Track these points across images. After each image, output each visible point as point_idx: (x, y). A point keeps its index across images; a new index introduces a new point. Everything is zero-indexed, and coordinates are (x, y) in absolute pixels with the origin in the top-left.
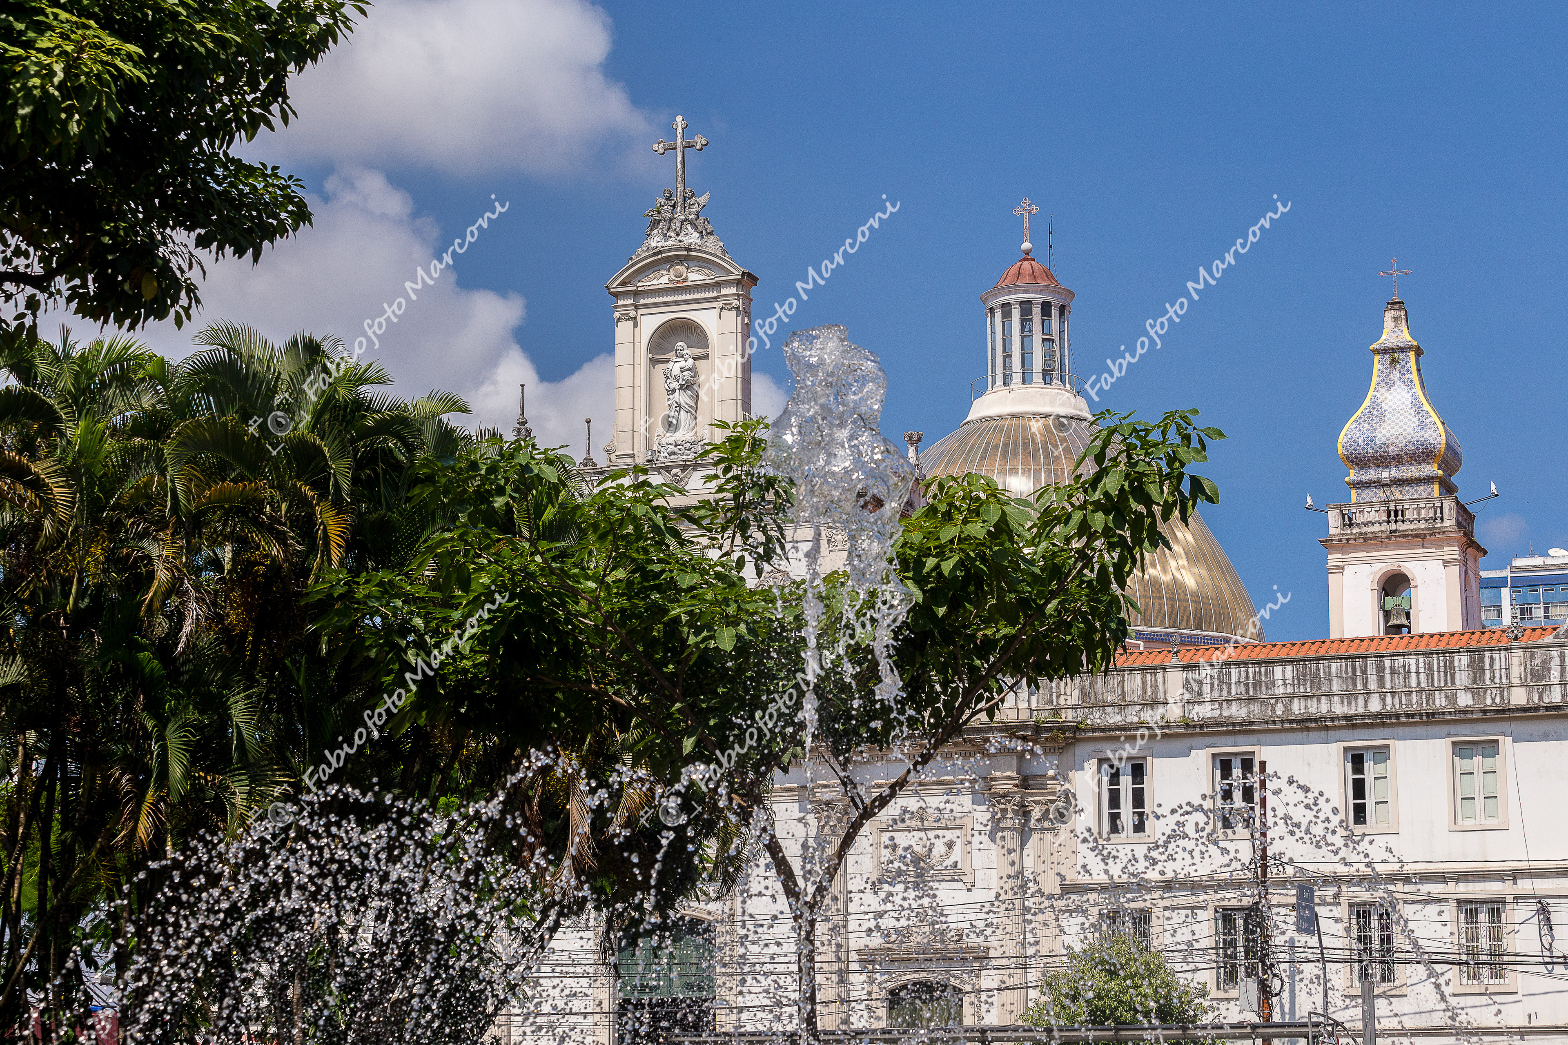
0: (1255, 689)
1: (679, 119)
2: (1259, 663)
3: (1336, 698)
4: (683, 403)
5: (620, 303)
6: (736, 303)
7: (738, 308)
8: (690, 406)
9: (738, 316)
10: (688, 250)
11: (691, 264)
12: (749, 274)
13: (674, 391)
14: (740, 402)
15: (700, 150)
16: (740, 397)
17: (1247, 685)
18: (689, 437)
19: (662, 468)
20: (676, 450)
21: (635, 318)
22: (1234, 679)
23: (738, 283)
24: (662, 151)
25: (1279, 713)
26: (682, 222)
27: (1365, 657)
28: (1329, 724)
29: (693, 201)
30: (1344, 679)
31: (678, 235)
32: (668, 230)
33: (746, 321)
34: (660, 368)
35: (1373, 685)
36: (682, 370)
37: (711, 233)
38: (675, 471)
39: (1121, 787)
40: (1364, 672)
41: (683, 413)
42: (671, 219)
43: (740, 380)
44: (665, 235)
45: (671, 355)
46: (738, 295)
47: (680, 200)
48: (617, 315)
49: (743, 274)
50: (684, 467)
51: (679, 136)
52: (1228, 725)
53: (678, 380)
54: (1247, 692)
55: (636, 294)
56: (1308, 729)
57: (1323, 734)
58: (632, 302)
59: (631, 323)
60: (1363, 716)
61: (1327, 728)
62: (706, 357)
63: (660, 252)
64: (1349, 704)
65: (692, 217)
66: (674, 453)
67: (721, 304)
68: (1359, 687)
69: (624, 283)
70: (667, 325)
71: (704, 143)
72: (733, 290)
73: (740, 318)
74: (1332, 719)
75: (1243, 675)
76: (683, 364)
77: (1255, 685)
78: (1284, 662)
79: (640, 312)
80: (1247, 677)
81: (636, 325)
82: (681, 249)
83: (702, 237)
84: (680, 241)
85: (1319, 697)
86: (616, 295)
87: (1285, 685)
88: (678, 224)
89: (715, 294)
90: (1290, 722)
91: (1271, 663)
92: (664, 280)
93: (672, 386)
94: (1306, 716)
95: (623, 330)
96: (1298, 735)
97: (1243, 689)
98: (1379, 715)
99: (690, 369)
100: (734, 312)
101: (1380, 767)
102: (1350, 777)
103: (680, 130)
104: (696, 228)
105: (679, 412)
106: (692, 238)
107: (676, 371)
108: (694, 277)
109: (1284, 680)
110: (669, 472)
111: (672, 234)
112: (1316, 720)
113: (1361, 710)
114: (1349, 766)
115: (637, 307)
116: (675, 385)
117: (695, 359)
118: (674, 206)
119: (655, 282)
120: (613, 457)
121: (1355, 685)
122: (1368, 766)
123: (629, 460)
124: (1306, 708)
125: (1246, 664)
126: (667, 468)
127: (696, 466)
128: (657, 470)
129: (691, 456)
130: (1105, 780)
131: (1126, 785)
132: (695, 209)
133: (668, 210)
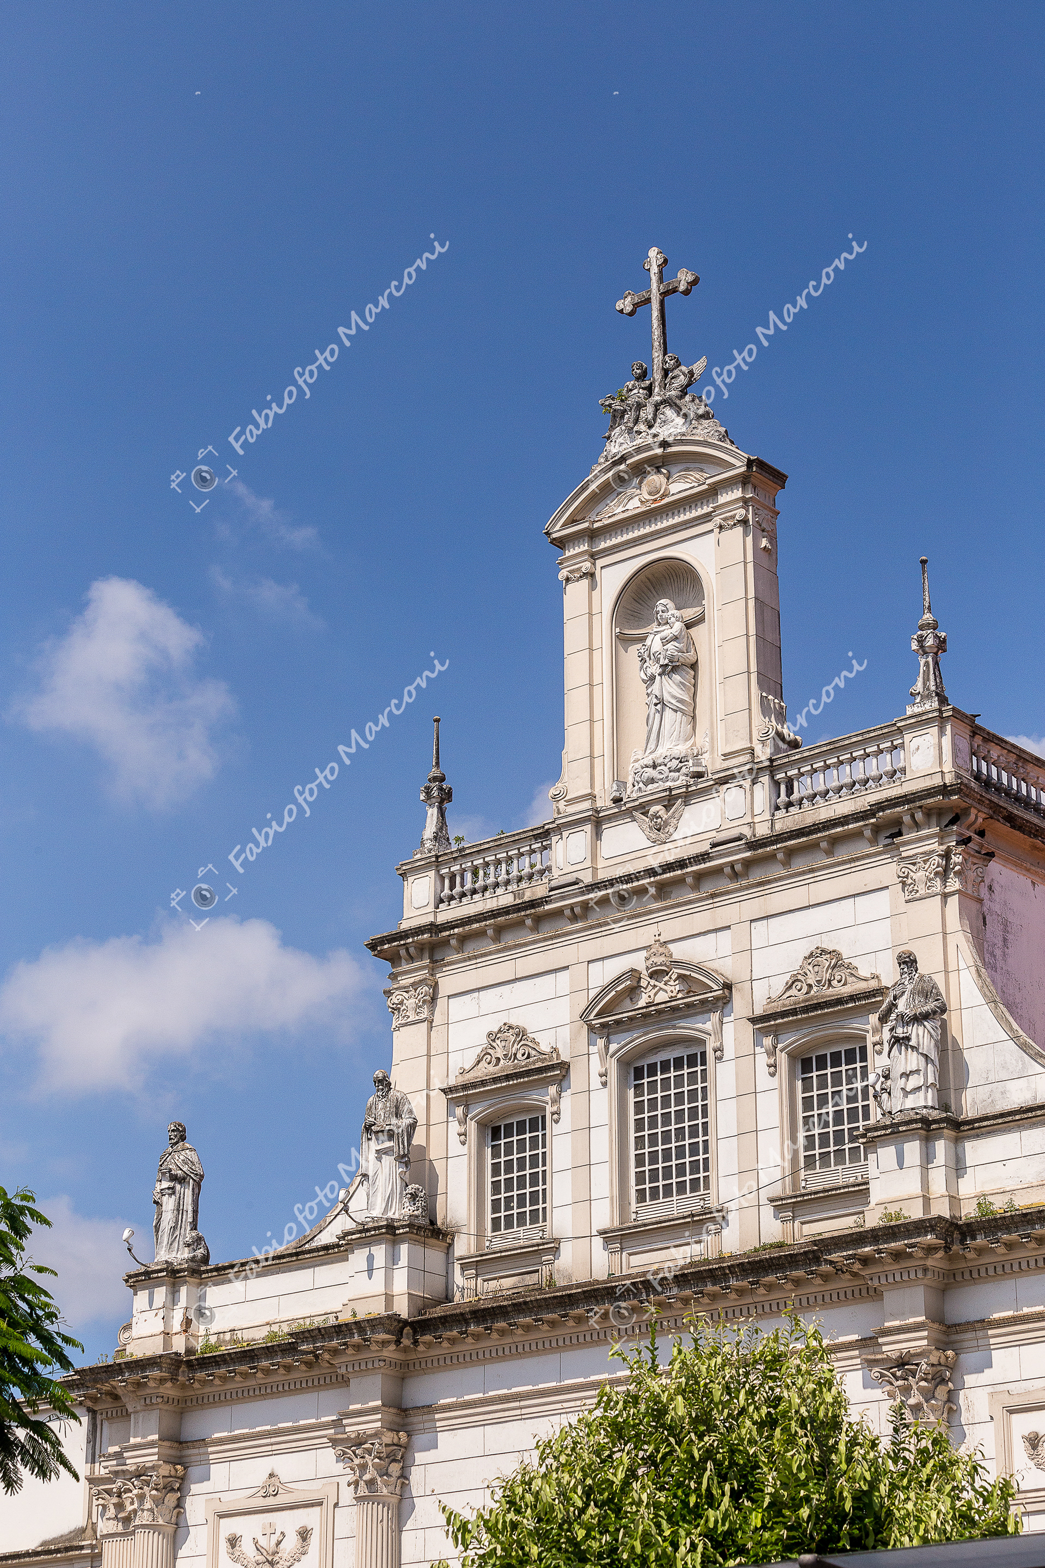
4: (667, 697)
5: (568, 554)
6: (740, 513)
7: (744, 522)
8: (681, 701)
9: (746, 534)
10: (669, 445)
11: (674, 469)
12: (761, 464)
13: (652, 678)
14: (754, 677)
15: (687, 292)
16: (754, 668)
19: (635, 808)
20: (656, 774)
21: (592, 575)
23: (744, 481)
24: (629, 309)
26: (657, 406)
29: (676, 372)
31: (650, 427)
32: (636, 421)
33: (764, 543)
36: (665, 641)
37: (705, 415)
38: (655, 809)
41: (668, 713)
42: (640, 406)
43: (753, 640)
44: (630, 430)
46: (744, 499)
47: (658, 376)
48: (563, 574)
49: (750, 463)
50: (669, 800)
51: (654, 279)
53: (658, 660)
55: (593, 535)
58: (585, 548)
59: (585, 582)
62: (705, 618)
63: (624, 459)
66: (652, 781)
67: (718, 521)
69: (572, 521)
70: (642, 577)
71: (690, 278)
72: (738, 493)
73: (749, 539)
76: (667, 632)
79: (600, 563)
81: (593, 587)
82: (656, 447)
84: (655, 436)
86: (561, 543)
89: (709, 508)
92: (635, 503)
93: (649, 672)
95: (575, 595)
99: (675, 638)
100: (739, 530)
103: (654, 269)
104: (678, 410)
105: (662, 713)
106: (673, 426)
107: (657, 647)
108: (679, 488)
110: (646, 813)
111: (642, 427)
115: (594, 556)
116: (655, 669)
117: (688, 624)
118: (650, 389)
119: (620, 509)
120: (562, 803)
123: (586, 805)
126: (643, 808)
127: (688, 797)
128: (629, 813)
129: (682, 781)
132: (682, 380)
133: (638, 394)
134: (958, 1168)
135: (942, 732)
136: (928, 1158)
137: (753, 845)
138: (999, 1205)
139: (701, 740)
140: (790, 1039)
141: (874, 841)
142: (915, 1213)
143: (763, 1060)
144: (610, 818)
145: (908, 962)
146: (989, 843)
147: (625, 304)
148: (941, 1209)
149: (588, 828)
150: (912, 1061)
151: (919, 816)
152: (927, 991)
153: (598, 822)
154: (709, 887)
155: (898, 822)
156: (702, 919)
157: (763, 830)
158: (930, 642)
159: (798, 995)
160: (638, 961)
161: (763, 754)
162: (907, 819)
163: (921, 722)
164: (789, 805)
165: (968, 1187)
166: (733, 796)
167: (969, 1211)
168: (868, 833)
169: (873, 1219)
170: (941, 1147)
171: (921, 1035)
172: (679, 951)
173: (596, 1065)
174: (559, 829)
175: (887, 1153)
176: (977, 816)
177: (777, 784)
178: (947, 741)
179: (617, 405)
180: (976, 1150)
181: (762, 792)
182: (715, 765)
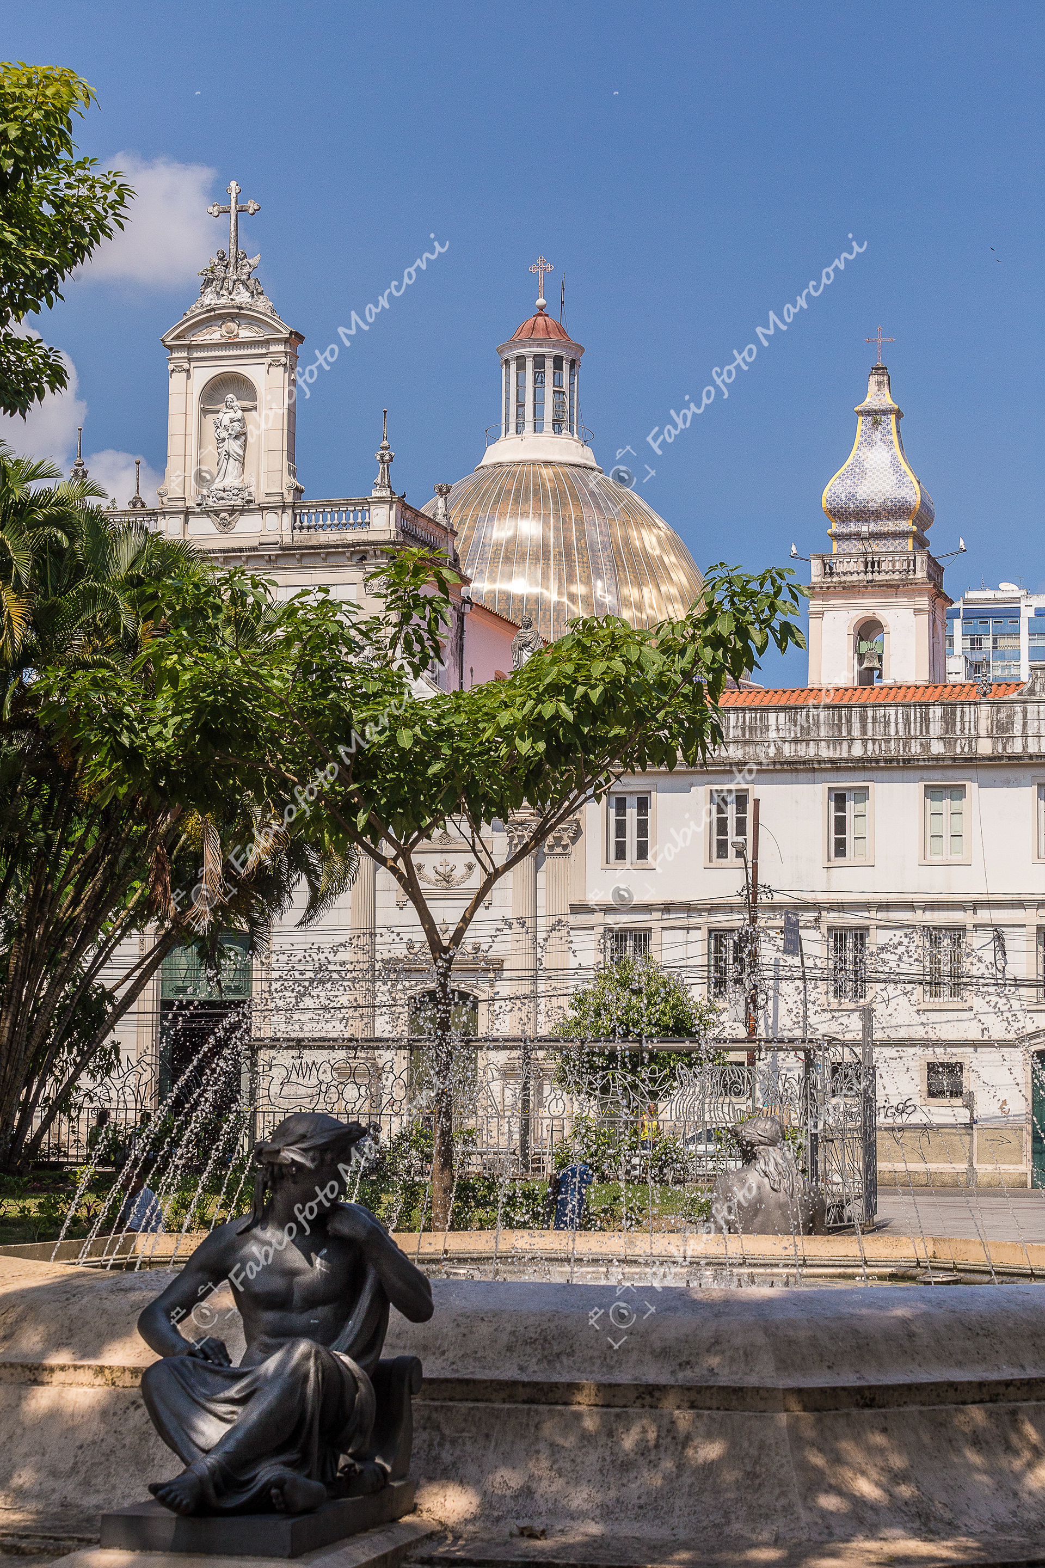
0: (751, 732)
1: (233, 184)
2: (755, 710)
3: (823, 743)
4: (232, 452)
5: (174, 355)
6: (283, 360)
7: (285, 365)
8: (239, 455)
9: (285, 372)
10: (240, 308)
11: (242, 321)
12: (296, 334)
13: (224, 440)
14: (285, 453)
15: (252, 214)
16: (285, 448)
17: (743, 729)
18: (237, 483)
19: (211, 511)
20: (224, 495)
21: (188, 370)
22: (732, 724)
23: (286, 341)
24: (216, 214)
25: (772, 755)
26: (234, 282)
27: (850, 707)
28: (816, 766)
29: (245, 262)
30: (831, 726)
31: (230, 294)
32: (221, 288)
33: (293, 377)
34: (211, 417)
35: (856, 733)
36: (232, 420)
37: (261, 293)
38: (223, 515)
39: (628, 818)
40: (849, 720)
41: (231, 460)
42: (224, 279)
43: (285, 431)
44: (218, 293)
45: (222, 406)
46: (286, 353)
47: (233, 261)
48: (171, 367)
49: (291, 333)
50: (232, 512)
51: (233, 201)
52: (725, 765)
53: (228, 430)
54: (744, 735)
55: (190, 347)
56: (797, 770)
57: (810, 775)
58: (185, 355)
59: (184, 374)
60: (846, 760)
61: (814, 770)
62: (255, 408)
63: (213, 310)
64: (835, 749)
65: (244, 277)
66: (223, 499)
67: (268, 361)
68: (844, 734)
69: (178, 337)
70: (218, 378)
71: (256, 208)
72: (281, 348)
73: (287, 374)
74: (819, 762)
75: (741, 720)
76: (232, 415)
77: (751, 729)
78: (778, 709)
79: (193, 364)
80: (744, 722)
81: (189, 377)
82: (233, 307)
83: (253, 296)
84: (232, 300)
85: (808, 742)
86: (171, 348)
87: (778, 730)
88: (231, 284)
89: (264, 351)
90: (782, 763)
91: (766, 709)
92: (216, 336)
93: (222, 435)
94: (796, 758)
95: (177, 382)
96: (788, 776)
97: (740, 732)
98: (861, 759)
99: (239, 420)
100: (282, 369)
101: (860, 806)
102: (833, 814)
103: (233, 195)
104: (247, 288)
105: (228, 460)
106: (243, 297)
107: (226, 421)
108: (245, 333)
109: (777, 725)
110: (218, 515)
111: (224, 292)
112: (804, 762)
113: (845, 755)
114: (832, 804)
115: (190, 360)
116: (224, 434)
117: (243, 411)
118: (226, 266)
119: (207, 337)
120: (165, 499)
121: (840, 731)
122: (850, 805)
123: (180, 503)
124: (796, 751)
125: (743, 710)
126: (217, 513)
127: (242, 512)
128: (206, 513)
129: (239, 502)
130: (613, 811)
131: (632, 815)
132: (247, 269)
133: (221, 270)
135: (391, 509)
137: (282, 549)
139: (250, 477)
141: (350, 559)
144: (194, 513)
147: (214, 211)
149: (182, 516)
151: (378, 553)
153: (187, 514)
155: (366, 552)
157: (287, 540)
158: (387, 458)
161: (288, 497)
162: (372, 553)
163: (380, 501)
164: (301, 528)
166: (272, 518)
168: (348, 554)
174: (164, 514)
177: (295, 515)
178: (393, 513)
179: (210, 276)
181: (287, 518)
182: (260, 499)
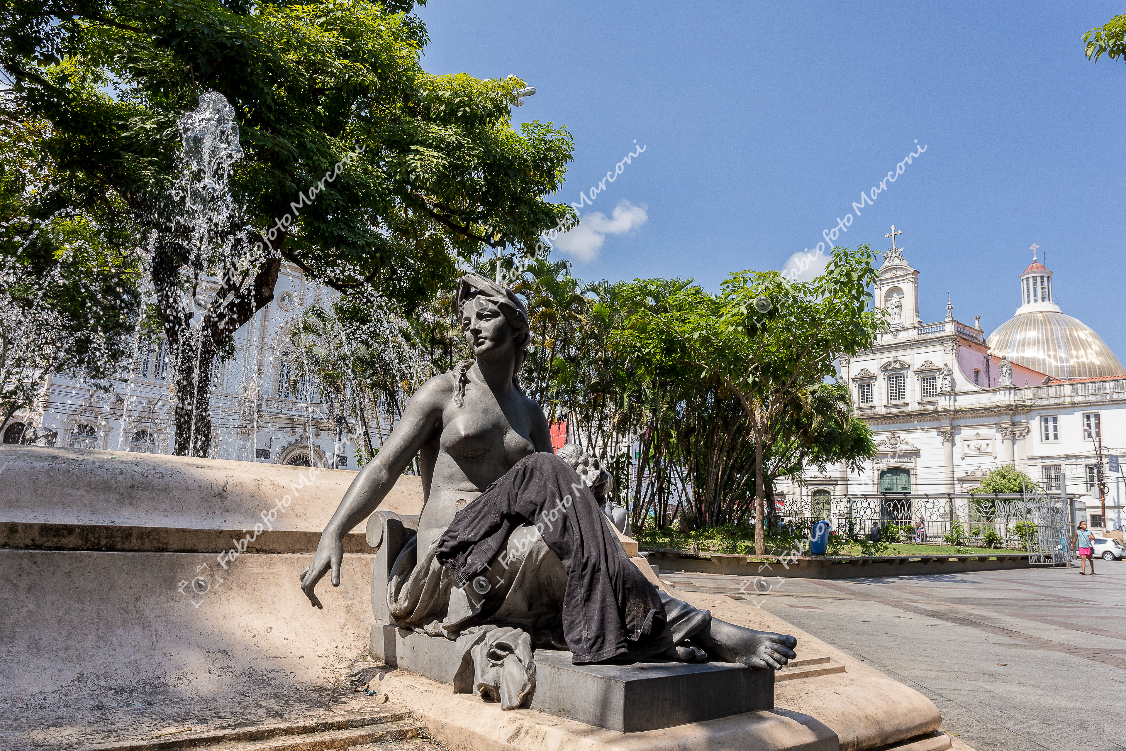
0: (1098, 391)
2: (1100, 382)
4: (896, 312)
5: (876, 284)
6: (911, 279)
7: (912, 282)
8: (899, 313)
9: (913, 284)
10: (897, 265)
11: (898, 270)
13: (893, 308)
14: (914, 311)
15: (900, 235)
16: (914, 309)
17: (1095, 390)
18: (899, 322)
21: (881, 288)
22: (1090, 388)
23: (913, 274)
25: (1108, 398)
29: (898, 251)
33: (916, 285)
36: (896, 302)
37: (904, 260)
38: (894, 332)
39: (1049, 425)
41: (896, 314)
42: (891, 257)
43: (914, 303)
44: (889, 262)
45: (892, 298)
46: (913, 277)
47: (894, 251)
48: (875, 287)
49: (915, 271)
50: (898, 332)
52: (1088, 403)
53: (895, 305)
54: (1095, 392)
55: (881, 280)
56: (1120, 404)
63: (888, 267)
65: (898, 255)
67: (907, 281)
70: (891, 289)
71: (901, 232)
72: (911, 276)
76: (896, 300)
77: (1098, 389)
79: (882, 286)
80: (1095, 387)
81: (881, 290)
82: (894, 265)
83: (901, 261)
87: (1110, 389)
88: (893, 258)
89: (905, 278)
90: (1113, 401)
91: (1104, 382)
92: (890, 275)
94: (1119, 399)
95: (877, 292)
96: (1116, 406)
99: (898, 301)
103: (893, 230)
104: (899, 259)
106: (897, 262)
107: (894, 302)
109: (1110, 387)
111: (891, 261)
115: (881, 284)
117: (900, 298)
118: (892, 254)
119: (887, 276)
124: (1119, 396)
125: (1094, 382)
126: (892, 332)
127: (901, 331)
128: (889, 333)
130: (1043, 423)
131: (1051, 424)
132: (898, 253)
133: (889, 255)
134: (955, 400)
135: (952, 325)
136: (950, 399)
137: (914, 341)
138: (963, 407)
139: (903, 320)
140: (922, 375)
141: (938, 343)
142: (948, 408)
143: (916, 378)
145: (946, 365)
146: (960, 343)
147: (887, 236)
148: (952, 408)
150: (947, 382)
151: (948, 339)
152: (950, 370)
154: (905, 347)
156: (904, 353)
157: (916, 339)
158: (950, 307)
159: (923, 368)
160: (891, 359)
161: (916, 325)
162: (945, 339)
163: (948, 322)
164: (921, 335)
165: (956, 404)
166: (910, 331)
167: (957, 408)
168: (938, 341)
169: (939, 409)
170: (952, 397)
171: (948, 378)
172: (899, 358)
173: (882, 377)
175: (943, 398)
176: (958, 339)
177: (918, 330)
179: (886, 257)
180: (958, 398)
181: (916, 332)
182: (906, 326)
